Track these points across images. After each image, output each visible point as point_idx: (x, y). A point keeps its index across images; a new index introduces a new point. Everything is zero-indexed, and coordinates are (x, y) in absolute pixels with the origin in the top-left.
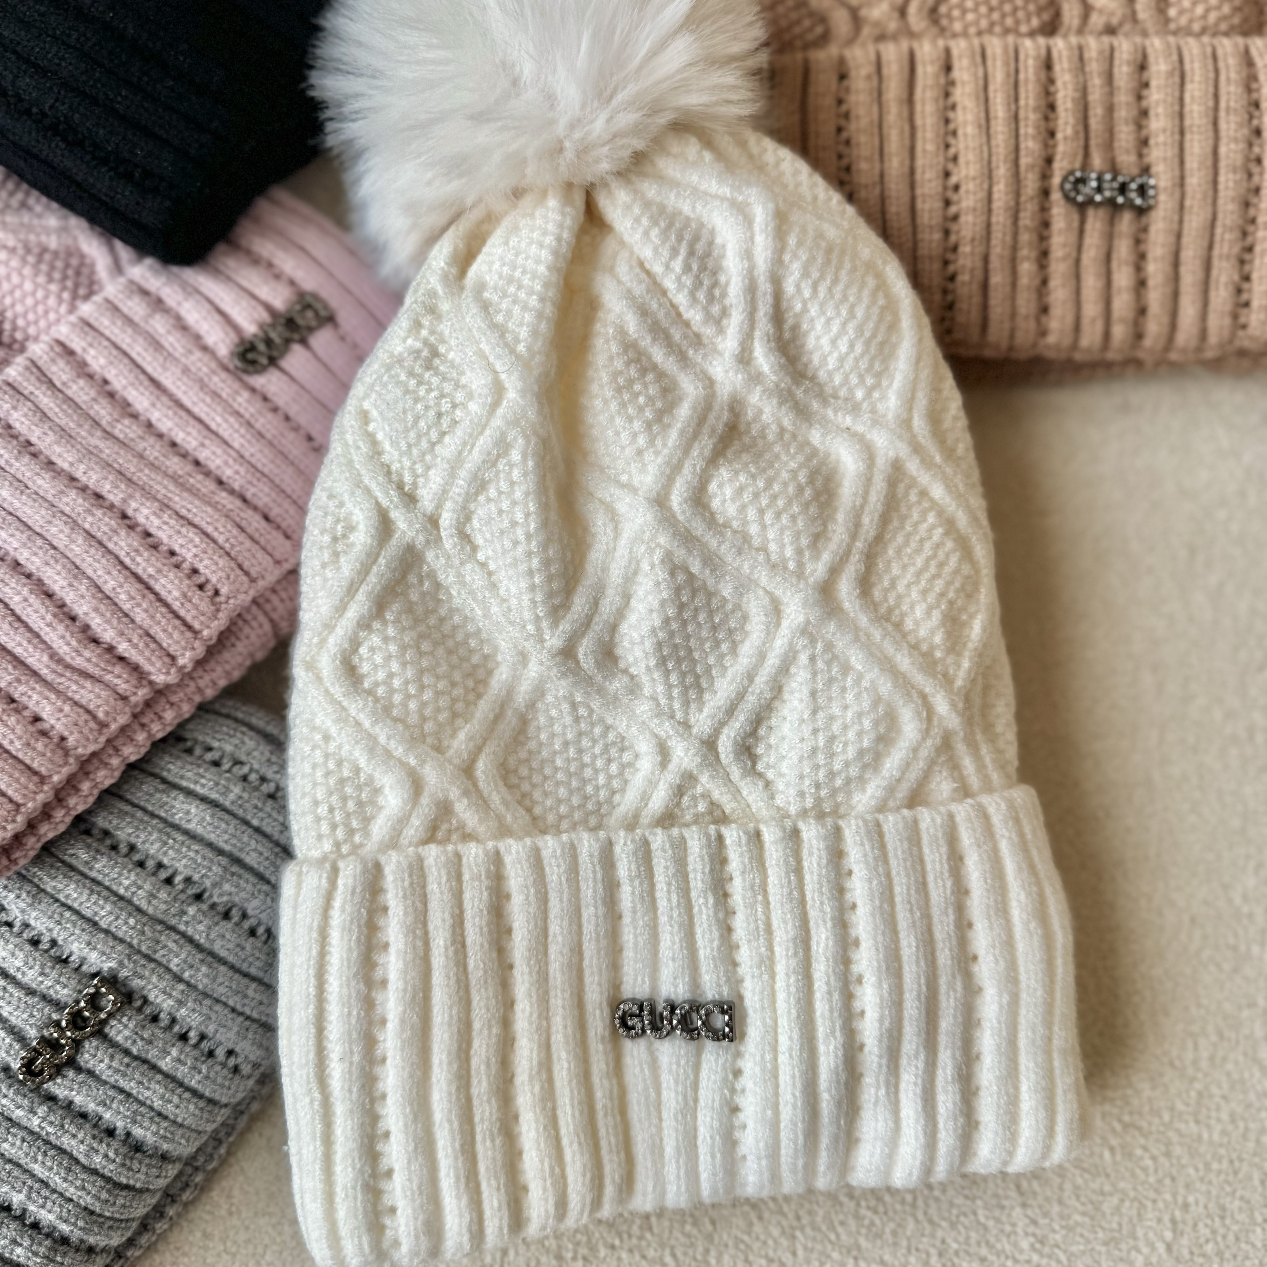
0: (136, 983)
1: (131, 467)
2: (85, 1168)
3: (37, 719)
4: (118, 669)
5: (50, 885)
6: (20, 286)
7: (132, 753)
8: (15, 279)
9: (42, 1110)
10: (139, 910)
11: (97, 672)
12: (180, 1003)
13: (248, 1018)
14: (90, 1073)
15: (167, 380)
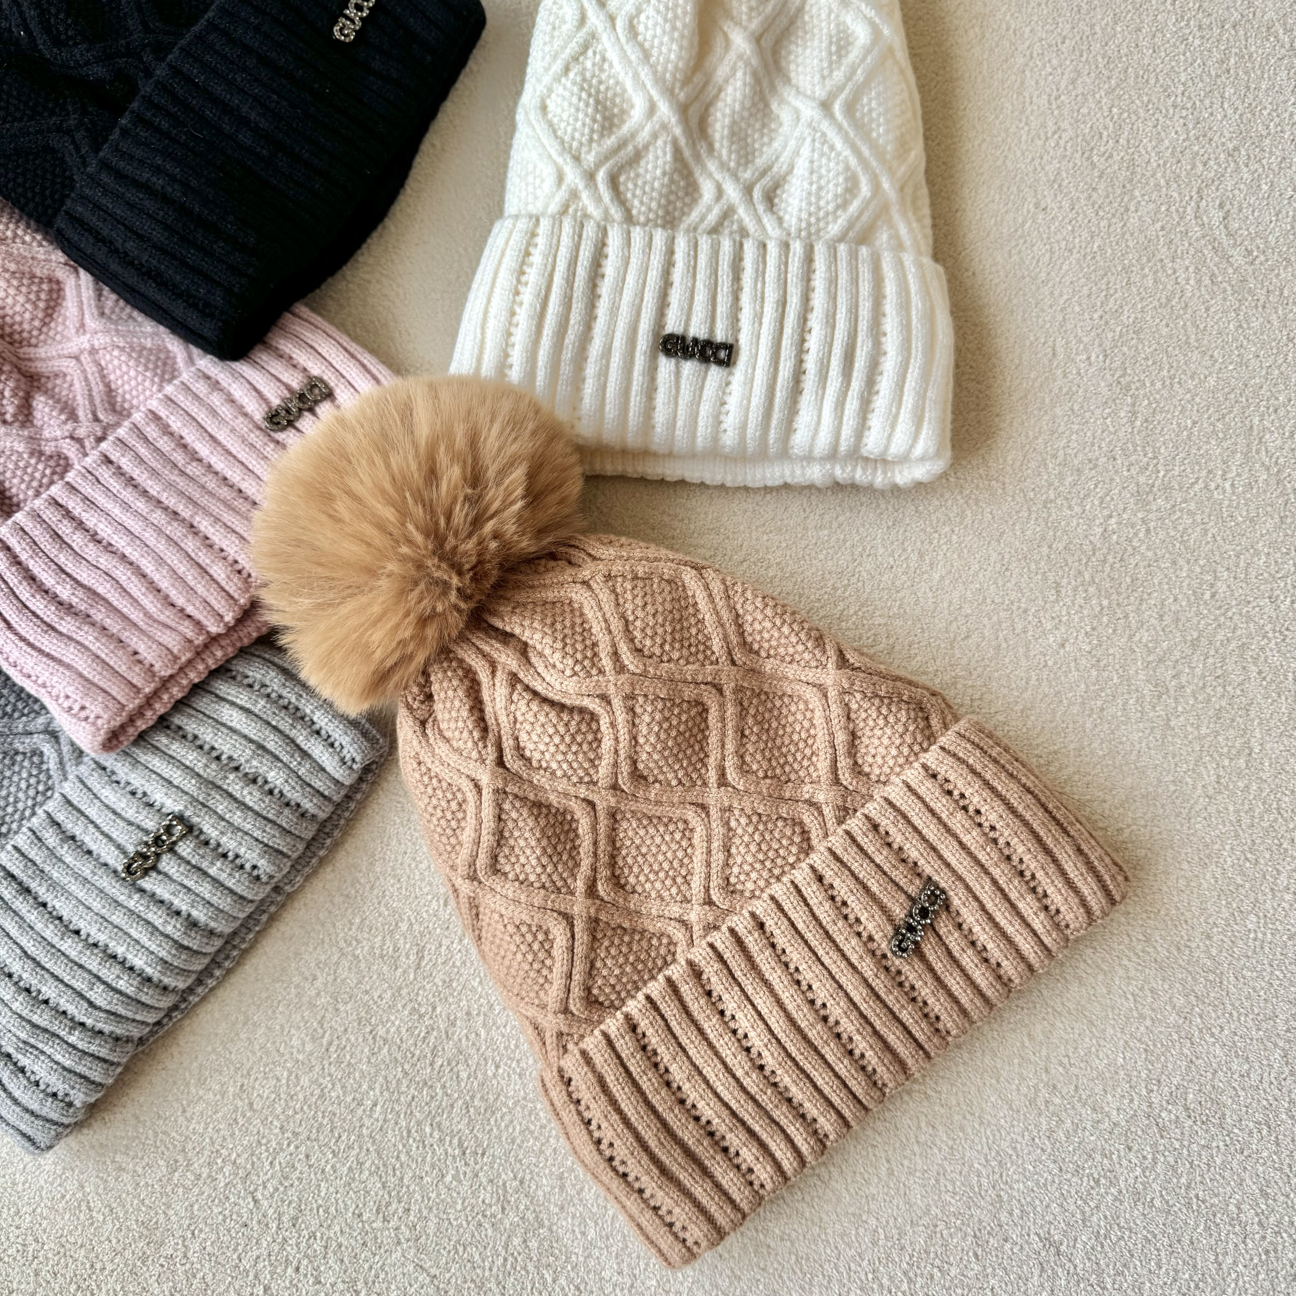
0: (195, 820)
1: (196, 495)
2: (162, 934)
3: (136, 653)
4: (187, 623)
5: (143, 758)
6: (127, 373)
7: (194, 677)
8: (124, 368)
9: (136, 897)
10: (198, 775)
11: (173, 624)
12: (222, 833)
13: (266, 845)
14: (166, 875)
15: (221, 436)
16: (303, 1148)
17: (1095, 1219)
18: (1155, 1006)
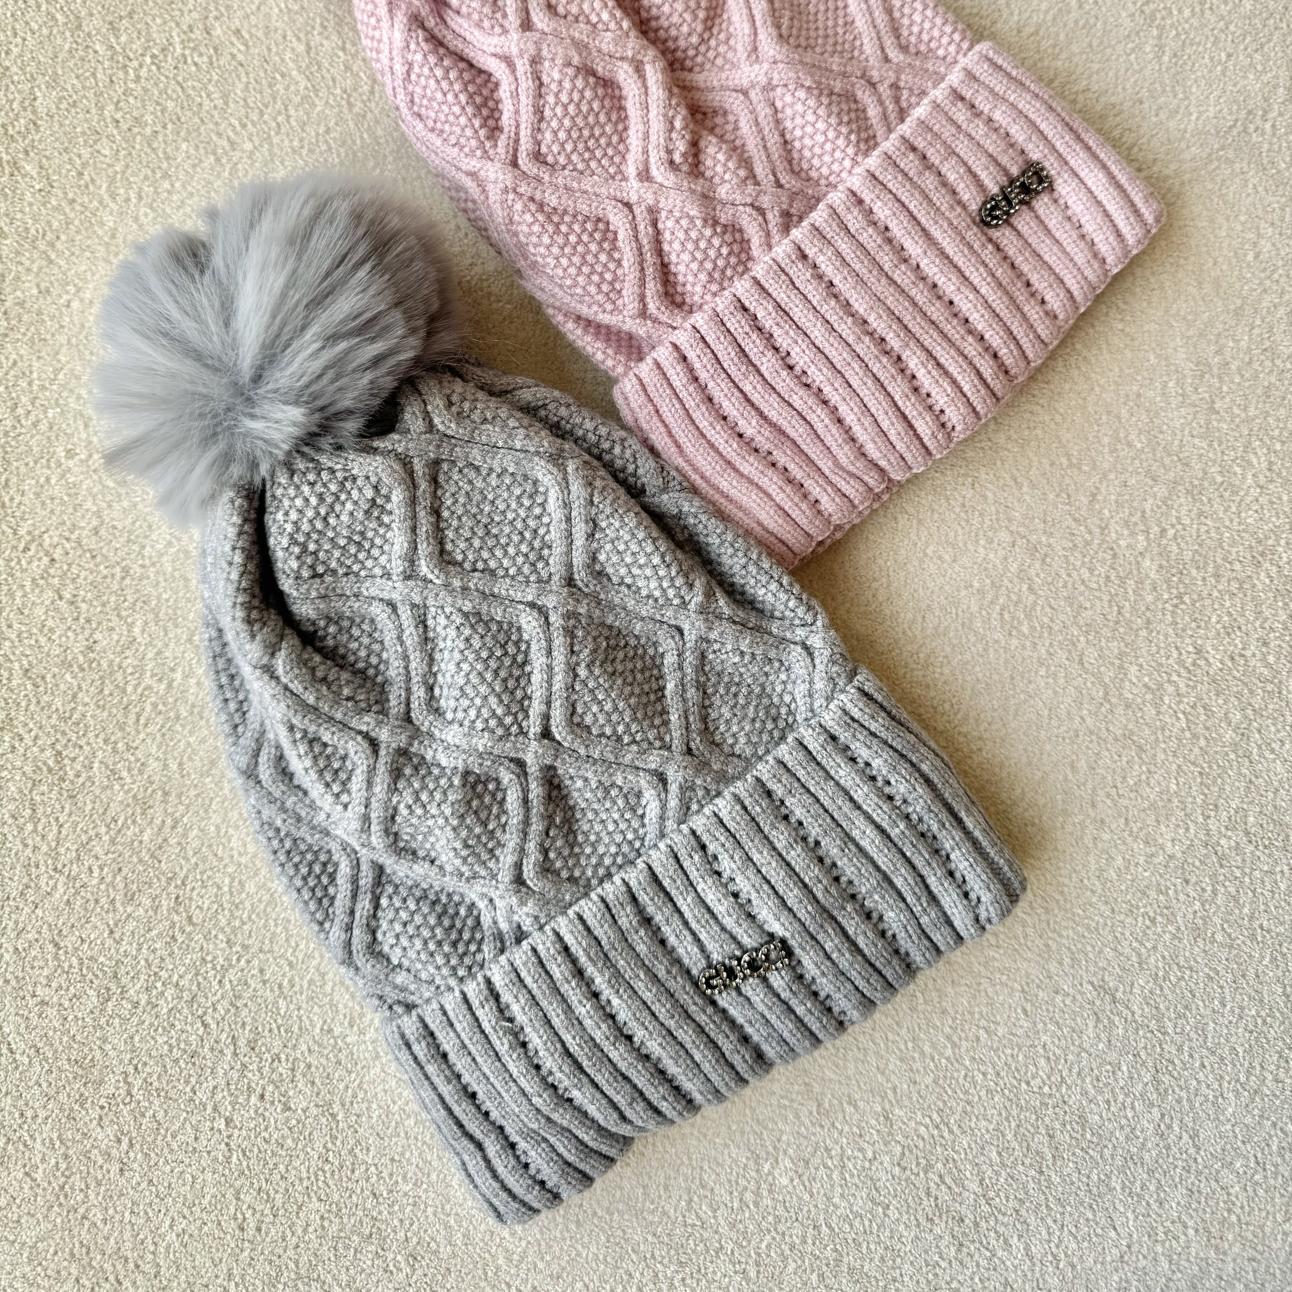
16: (256, 962)
17: (1152, 960)
18: (1209, 724)
